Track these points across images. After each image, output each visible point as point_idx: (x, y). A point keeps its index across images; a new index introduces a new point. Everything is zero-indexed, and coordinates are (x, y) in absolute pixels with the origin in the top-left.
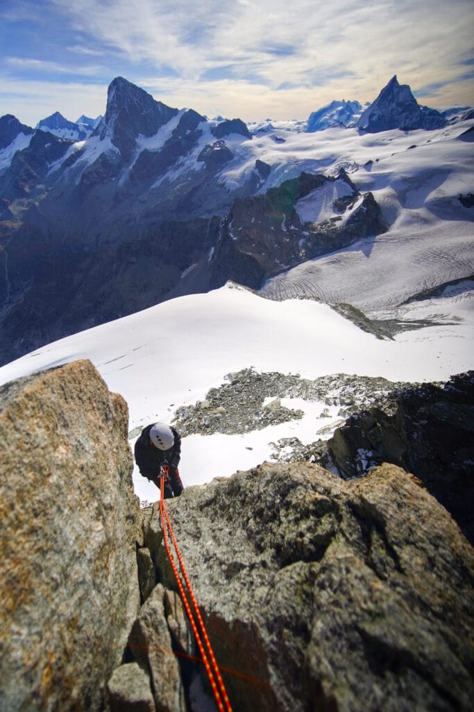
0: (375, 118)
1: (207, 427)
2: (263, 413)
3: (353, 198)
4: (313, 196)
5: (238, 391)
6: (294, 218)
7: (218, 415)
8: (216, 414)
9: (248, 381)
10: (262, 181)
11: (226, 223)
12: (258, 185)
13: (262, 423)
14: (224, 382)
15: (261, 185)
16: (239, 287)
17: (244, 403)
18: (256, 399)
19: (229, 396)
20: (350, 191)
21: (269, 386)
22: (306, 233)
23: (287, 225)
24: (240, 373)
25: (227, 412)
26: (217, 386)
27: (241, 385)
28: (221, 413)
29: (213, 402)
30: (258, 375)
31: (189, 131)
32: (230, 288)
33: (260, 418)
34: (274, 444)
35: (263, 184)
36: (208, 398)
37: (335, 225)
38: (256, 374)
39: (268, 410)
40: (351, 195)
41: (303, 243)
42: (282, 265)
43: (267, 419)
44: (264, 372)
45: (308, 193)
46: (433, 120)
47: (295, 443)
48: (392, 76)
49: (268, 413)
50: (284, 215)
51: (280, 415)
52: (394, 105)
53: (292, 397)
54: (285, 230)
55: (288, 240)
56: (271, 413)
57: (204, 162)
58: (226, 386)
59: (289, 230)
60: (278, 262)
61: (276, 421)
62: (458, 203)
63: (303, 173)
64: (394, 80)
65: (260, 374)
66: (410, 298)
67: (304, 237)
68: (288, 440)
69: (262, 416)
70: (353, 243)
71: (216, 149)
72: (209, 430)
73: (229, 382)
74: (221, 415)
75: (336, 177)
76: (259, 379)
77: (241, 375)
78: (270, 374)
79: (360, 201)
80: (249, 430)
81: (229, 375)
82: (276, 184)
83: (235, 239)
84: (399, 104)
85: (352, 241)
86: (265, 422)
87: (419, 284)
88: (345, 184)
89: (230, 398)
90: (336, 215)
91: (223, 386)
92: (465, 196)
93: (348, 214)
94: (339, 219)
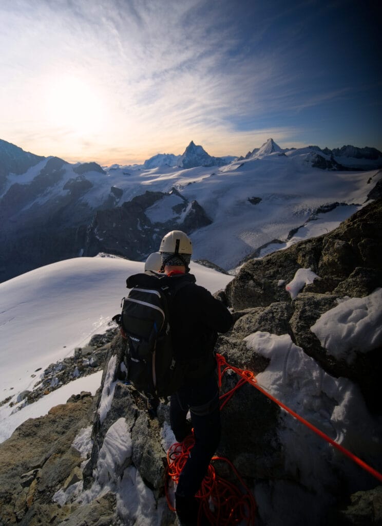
0: (186, 162)
3: (184, 205)
4: (157, 205)
6: (146, 220)
10: (117, 200)
11: (92, 229)
12: (115, 203)
15: (117, 203)
20: (181, 201)
22: (157, 230)
23: (142, 226)
31: (55, 170)
32: (102, 257)
36: (92, 345)
37: (177, 223)
40: (183, 203)
41: (157, 237)
42: (143, 254)
45: (153, 204)
46: (219, 163)
48: (191, 141)
50: (138, 219)
52: (196, 155)
54: (141, 229)
55: (144, 236)
57: (68, 190)
58: (113, 330)
59: (143, 229)
60: (139, 252)
62: (249, 203)
63: (147, 191)
64: (192, 143)
66: (240, 262)
67: (156, 232)
70: (192, 233)
71: (78, 181)
75: (170, 193)
79: (190, 206)
82: (129, 199)
83: (101, 239)
84: (198, 155)
85: (191, 232)
87: (242, 253)
88: (178, 197)
90: (176, 215)
91: (108, 331)
92: (251, 198)
93: (184, 215)
94: (179, 218)
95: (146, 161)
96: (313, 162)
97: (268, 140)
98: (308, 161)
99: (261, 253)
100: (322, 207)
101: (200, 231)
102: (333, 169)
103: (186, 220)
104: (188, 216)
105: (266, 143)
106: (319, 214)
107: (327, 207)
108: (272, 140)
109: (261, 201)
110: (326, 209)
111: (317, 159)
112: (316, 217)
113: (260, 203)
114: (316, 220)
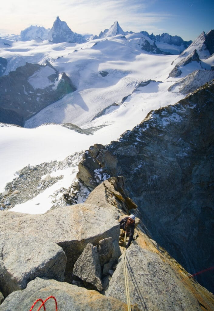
0: (55, 36)
1: (9, 204)
2: (41, 184)
3: (57, 75)
4: (36, 75)
5: (25, 179)
6: (29, 87)
7: (15, 195)
8: (13, 195)
9: (29, 172)
10: (4, 68)
12: (2, 71)
13: (43, 189)
14: (14, 177)
15: (4, 71)
16: (8, 125)
17: (30, 183)
18: (37, 179)
19: (20, 183)
20: (54, 72)
21: (42, 171)
22: (39, 94)
23: (28, 92)
24: (23, 169)
25: (21, 192)
26: (11, 180)
27: (25, 175)
28: (17, 194)
29: (10, 190)
30: (34, 167)
32: (2, 126)
33: (41, 187)
34: (52, 196)
35: (5, 70)
36: (7, 189)
37: (52, 89)
38: (33, 167)
39: (44, 181)
40: (55, 74)
41: (39, 100)
42: (32, 112)
43: (45, 185)
44: (37, 165)
45: (33, 74)
46: (80, 40)
47: (63, 190)
48: (57, 16)
49: (44, 183)
50: (24, 86)
51: (52, 181)
52: (62, 30)
53: (55, 171)
54: (27, 94)
55: (30, 99)
56: (46, 182)
58: (17, 179)
59: (29, 94)
60: (29, 111)
61: (50, 185)
62: (100, 75)
63: (27, 63)
64: (58, 18)
65: (35, 166)
66: (94, 117)
67: (39, 96)
68: (59, 191)
69: (42, 185)
70: (64, 97)
72: (10, 206)
73: (18, 176)
74: (16, 195)
75: (45, 65)
76: (35, 169)
77: (24, 170)
78: (41, 165)
79: (60, 76)
80: (36, 195)
81: (17, 173)
82: (13, 69)
85: (63, 96)
86: (44, 188)
87: (96, 111)
88: (51, 68)
89: (21, 184)
90: (51, 84)
91: (14, 180)
92: (102, 72)
93: (57, 83)
94: (53, 85)
95: (22, 31)
96: (142, 45)
97: (115, 22)
98: (139, 44)
99: (106, 112)
100: (142, 82)
101: (69, 96)
102: (154, 52)
103: (58, 87)
104: (59, 84)
105: (113, 25)
106: (140, 87)
107: (145, 82)
108: (117, 22)
109: (108, 75)
110: (144, 84)
111: (145, 44)
112: (138, 89)
113: (107, 76)
114: (138, 91)
